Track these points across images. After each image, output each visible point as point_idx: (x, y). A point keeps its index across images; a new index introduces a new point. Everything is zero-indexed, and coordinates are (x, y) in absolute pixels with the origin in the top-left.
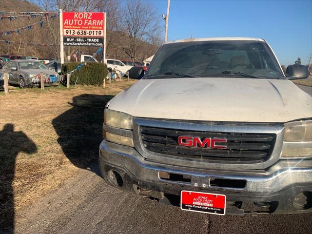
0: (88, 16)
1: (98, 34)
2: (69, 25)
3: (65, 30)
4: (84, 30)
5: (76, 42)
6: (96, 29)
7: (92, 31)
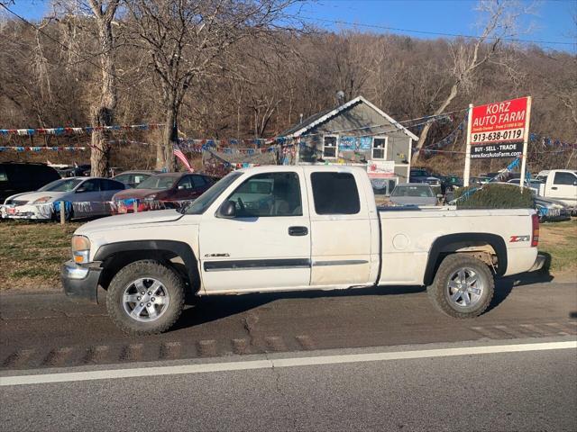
0: (504, 108)
1: (516, 136)
2: (478, 127)
3: (473, 135)
4: (497, 132)
5: (485, 152)
6: (514, 127)
7: (508, 131)
